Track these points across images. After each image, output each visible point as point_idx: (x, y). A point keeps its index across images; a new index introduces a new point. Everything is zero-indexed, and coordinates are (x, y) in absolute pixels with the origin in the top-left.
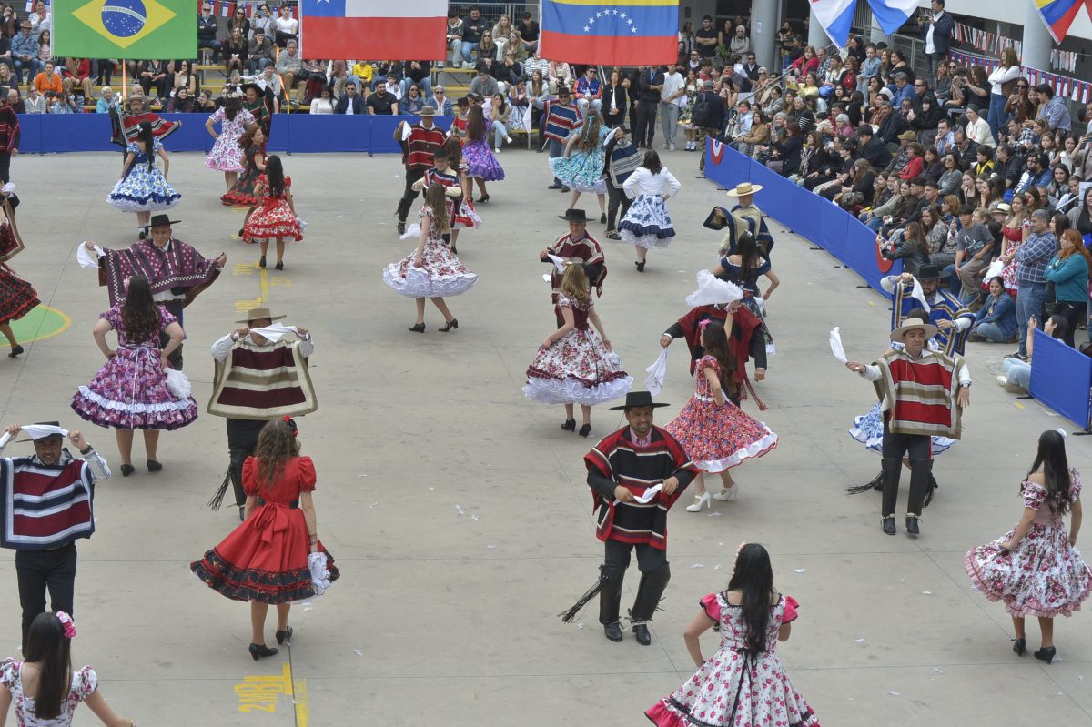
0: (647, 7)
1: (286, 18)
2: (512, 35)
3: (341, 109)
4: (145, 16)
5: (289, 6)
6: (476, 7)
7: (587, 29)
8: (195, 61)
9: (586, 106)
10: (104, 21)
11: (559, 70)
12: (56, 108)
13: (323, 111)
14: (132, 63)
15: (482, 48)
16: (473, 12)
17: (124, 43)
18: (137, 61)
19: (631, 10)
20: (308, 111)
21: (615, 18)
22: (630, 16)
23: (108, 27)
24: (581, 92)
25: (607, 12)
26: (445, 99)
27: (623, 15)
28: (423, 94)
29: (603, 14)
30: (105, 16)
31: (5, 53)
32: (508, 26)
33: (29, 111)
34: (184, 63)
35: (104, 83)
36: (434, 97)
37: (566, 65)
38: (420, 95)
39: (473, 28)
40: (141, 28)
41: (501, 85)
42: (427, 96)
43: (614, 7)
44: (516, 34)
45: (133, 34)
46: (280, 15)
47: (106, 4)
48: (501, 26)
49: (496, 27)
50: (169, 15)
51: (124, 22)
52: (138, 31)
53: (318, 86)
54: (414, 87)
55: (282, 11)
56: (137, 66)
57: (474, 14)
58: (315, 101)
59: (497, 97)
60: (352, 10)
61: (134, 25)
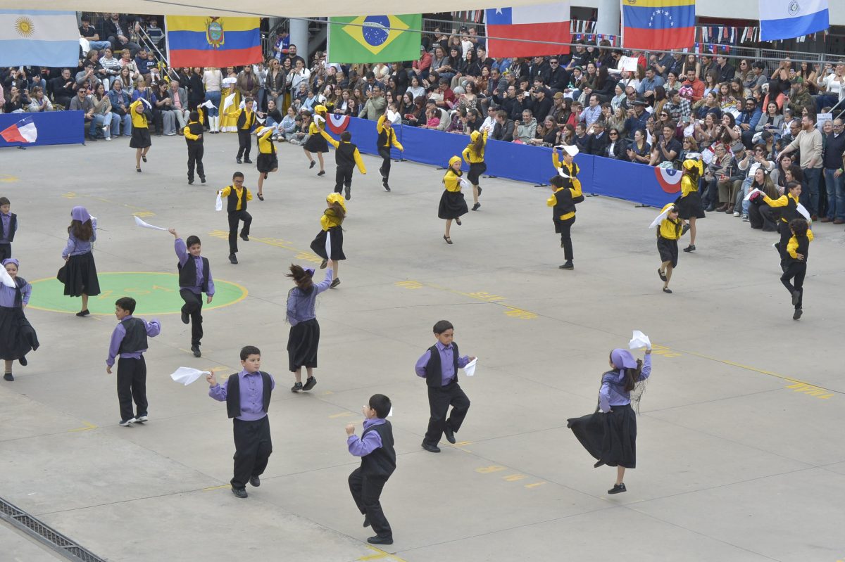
0: (680, 7)
4: (389, 28)
7: (650, 24)
10: (364, 33)
17: (376, 50)
19: (671, 9)
21: (662, 15)
22: (671, 14)
23: (366, 39)
25: (659, 12)
27: (667, 14)
29: (656, 13)
30: (365, 29)
40: (387, 38)
43: (662, 8)
45: (381, 43)
47: (365, 21)
50: (405, 27)
51: (377, 33)
52: (385, 40)
60: (516, 20)
61: (383, 35)
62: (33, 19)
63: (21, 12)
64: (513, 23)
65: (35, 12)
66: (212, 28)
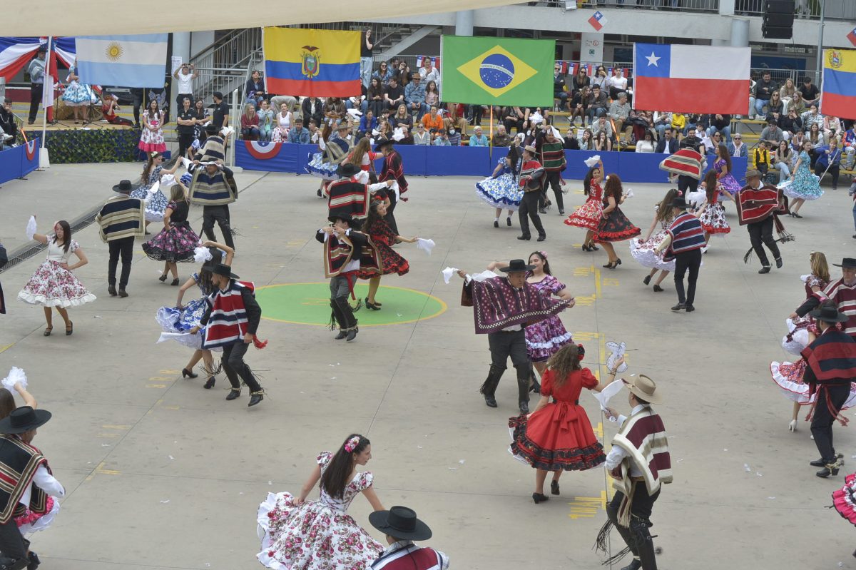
1: (619, 76)
2: (795, 95)
3: (660, 149)
4: (513, 72)
5: (621, 67)
6: (768, 72)
8: (548, 108)
9: (852, 152)
10: (481, 75)
11: (831, 123)
12: (438, 141)
13: (644, 150)
14: (498, 109)
15: (772, 104)
16: (765, 76)
17: (496, 93)
18: (502, 107)
20: (634, 150)
23: (485, 80)
24: (849, 141)
26: (742, 143)
28: (725, 139)
30: (483, 71)
31: (399, 97)
32: (792, 88)
33: (416, 143)
34: (538, 109)
35: (475, 123)
36: (734, 143)
37: (837, 120)
38: (722, 141)
39: (765, 88)
40: (509, 82)
41: (786, 134)
42: (727, 141)
44: (799, 94)
45: (503, 86)
46: (614, 74)
47: (483, 63)
48: (787, 87)
49: (783, 88)
50: (532, 72)
51: (497, 76)
52: (507, 84)
53: (641, 131)
54: (717, 133)
55: (615, 71)
56: (501, 111)
57: (766, 77)
58: (640, 142)
59: (783, 142)
60: (675, 73)
61: (505, 80)
62: (122, 44)
63: (111, 38)
64: (671, 77)
65: (126, 38)
66: (309, 60)
